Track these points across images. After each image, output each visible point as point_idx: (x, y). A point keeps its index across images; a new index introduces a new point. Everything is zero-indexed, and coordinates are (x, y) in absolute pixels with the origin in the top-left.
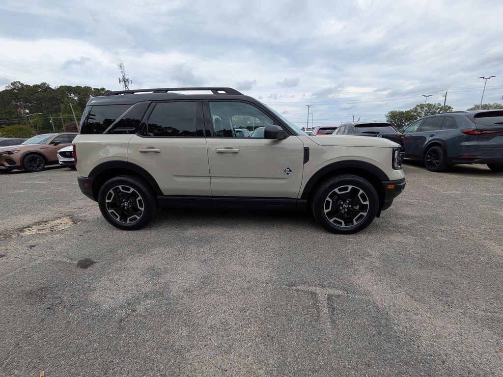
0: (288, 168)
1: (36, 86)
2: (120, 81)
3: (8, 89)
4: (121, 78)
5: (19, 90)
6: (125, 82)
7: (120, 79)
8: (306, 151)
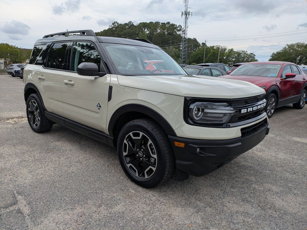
0: (99, 104)
1: (126, 24)
2: (182, 15)
3: (110, 28)
4: (184, 12)
5: (116, 28)
6: (186, 15)
7: (182, 13)
8: (111, 88)
